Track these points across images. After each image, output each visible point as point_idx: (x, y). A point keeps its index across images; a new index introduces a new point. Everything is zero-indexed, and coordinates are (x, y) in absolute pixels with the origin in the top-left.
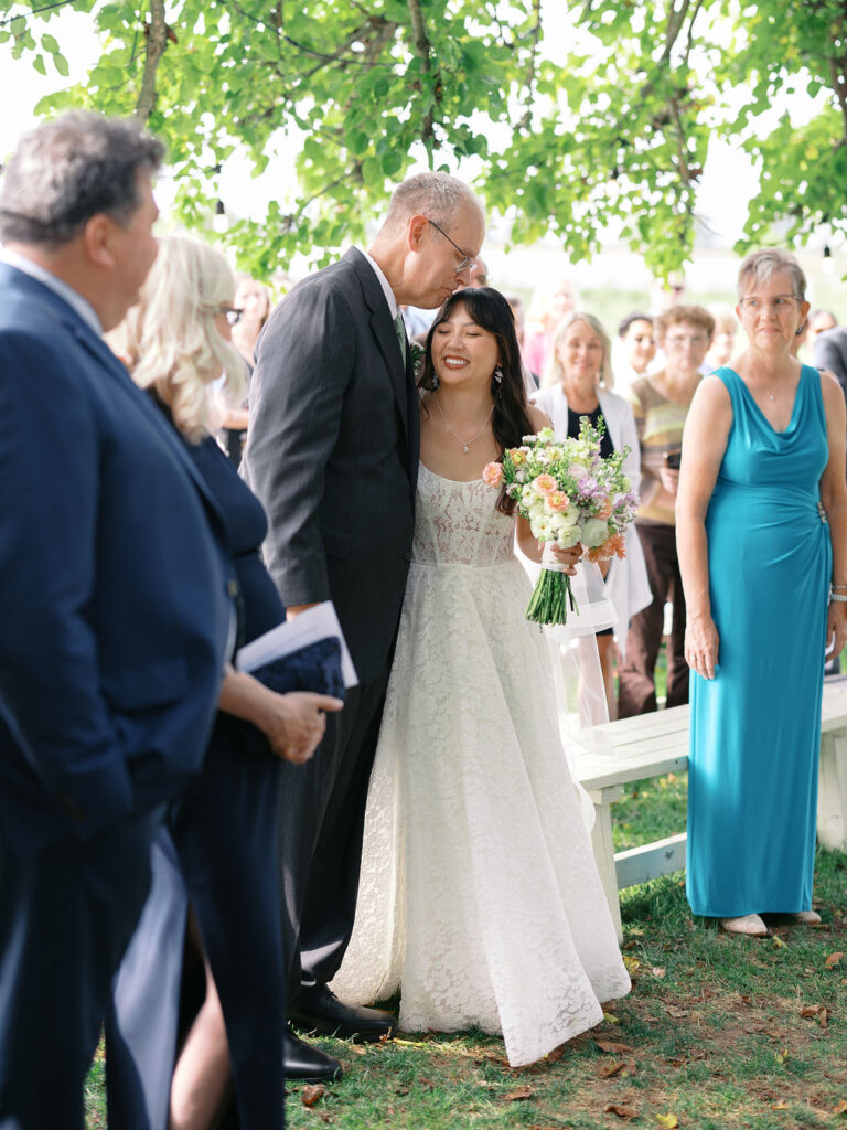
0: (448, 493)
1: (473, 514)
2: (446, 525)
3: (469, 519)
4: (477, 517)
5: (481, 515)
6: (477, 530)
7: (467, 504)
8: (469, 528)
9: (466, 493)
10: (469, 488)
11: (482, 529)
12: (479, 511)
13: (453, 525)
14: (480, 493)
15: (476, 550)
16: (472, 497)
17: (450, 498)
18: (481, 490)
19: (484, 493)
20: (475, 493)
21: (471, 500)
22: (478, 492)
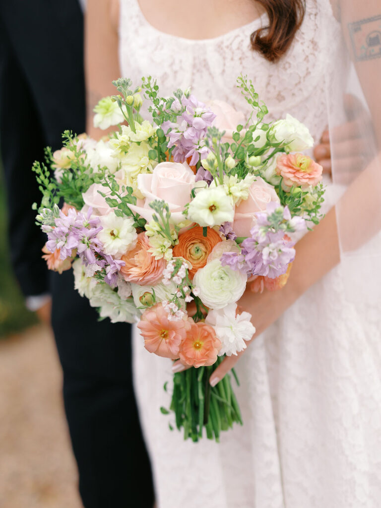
16: (224, 65)
17: (193, 74)
18: (238, 48)
19: (243, 53)
20: (228, 55)
21: (224, 71)
22: (233, 53)
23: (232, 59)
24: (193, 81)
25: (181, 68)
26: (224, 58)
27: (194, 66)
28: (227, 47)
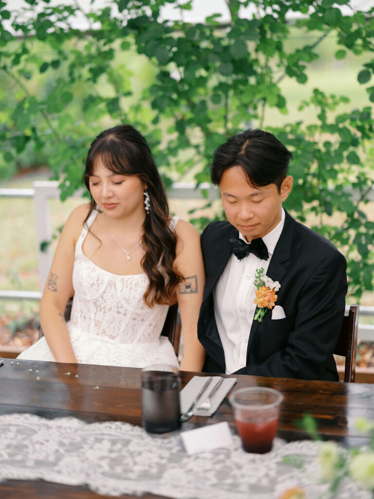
0: (106, 282)
1: (123, 302)
2: (102, 307)
3: (119, 306)
4: (125, 305)
5: (129, 303)
6: (125, 315)
7: (119, 293)
8: (118, 312)
9: (119, 285)
10: (122, 280)
11: (129, 315)
12: (127, 301)
13: (107, 308)
14: (129, 286)
15: (122, 329)
16: (123, 288)
17: (107, 287)
18: (130, 284)
19: (132, 286)
20: (125, 285)
21: (122, 290)
22: (127, 285)
23: (127, 287)
24: (106, 289)
25: (102, 283)
26: (123, 285)
27: (108, 284)
28: (126, 281)
